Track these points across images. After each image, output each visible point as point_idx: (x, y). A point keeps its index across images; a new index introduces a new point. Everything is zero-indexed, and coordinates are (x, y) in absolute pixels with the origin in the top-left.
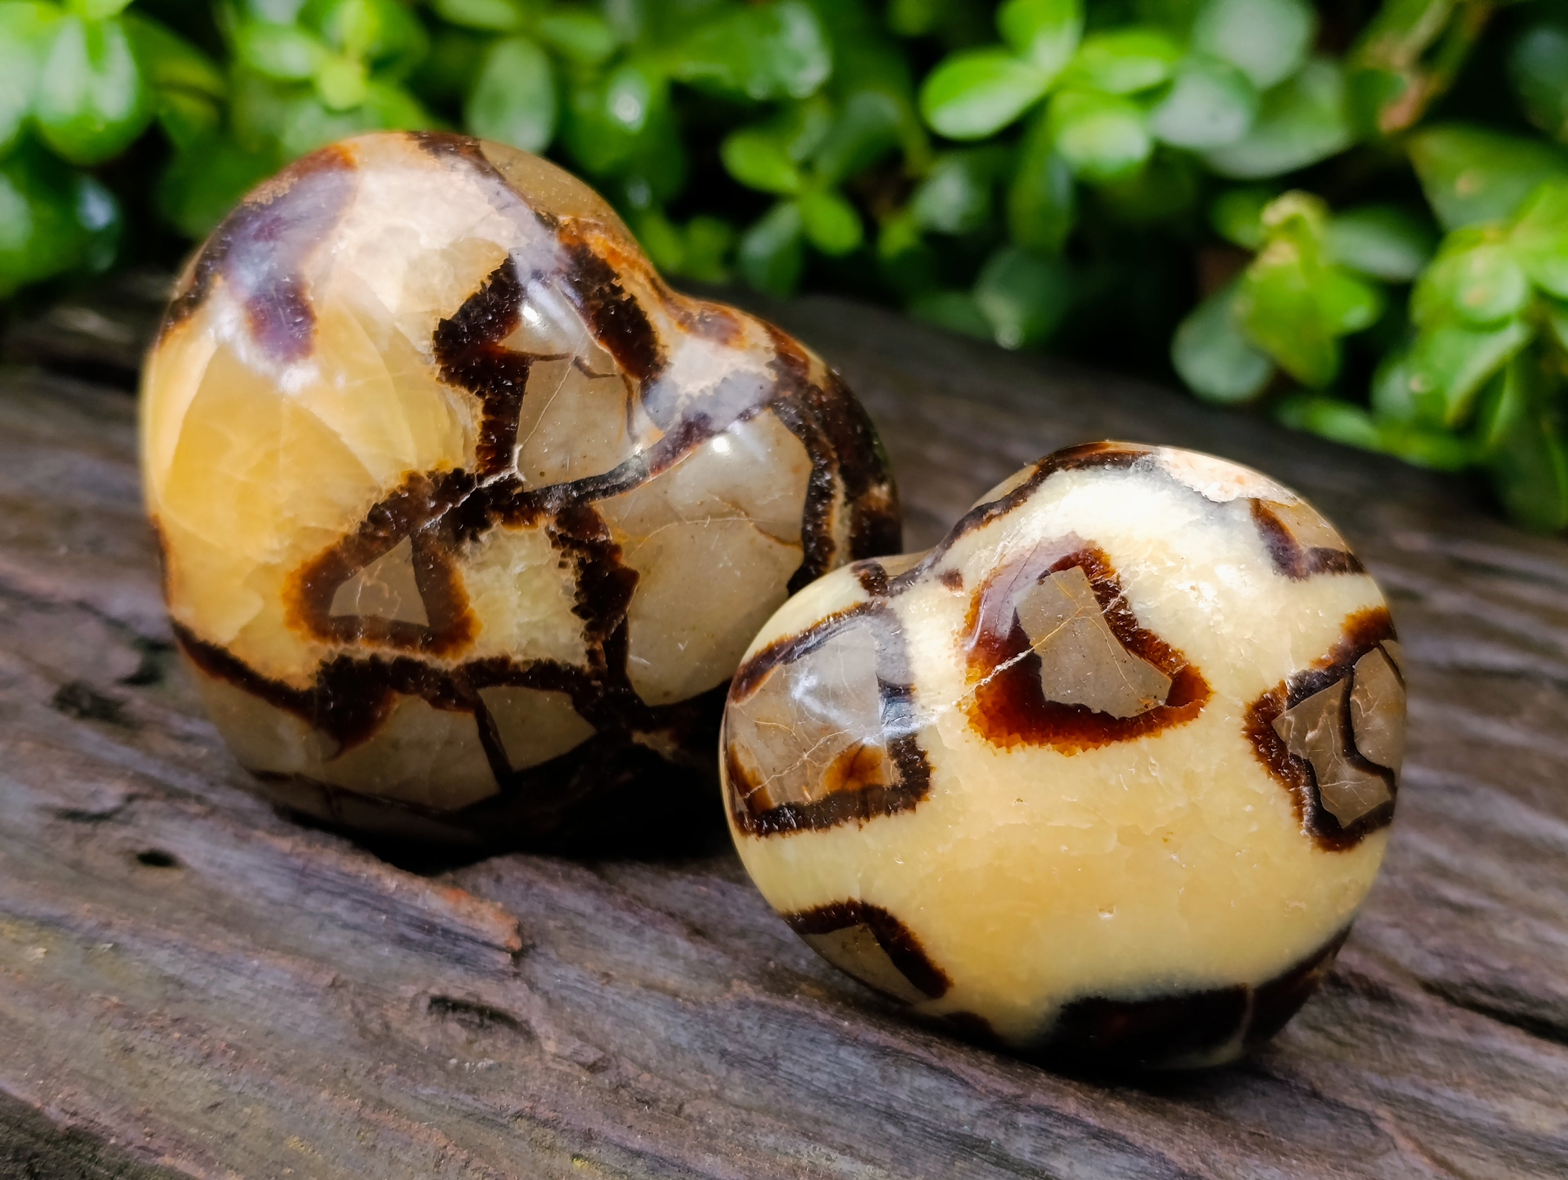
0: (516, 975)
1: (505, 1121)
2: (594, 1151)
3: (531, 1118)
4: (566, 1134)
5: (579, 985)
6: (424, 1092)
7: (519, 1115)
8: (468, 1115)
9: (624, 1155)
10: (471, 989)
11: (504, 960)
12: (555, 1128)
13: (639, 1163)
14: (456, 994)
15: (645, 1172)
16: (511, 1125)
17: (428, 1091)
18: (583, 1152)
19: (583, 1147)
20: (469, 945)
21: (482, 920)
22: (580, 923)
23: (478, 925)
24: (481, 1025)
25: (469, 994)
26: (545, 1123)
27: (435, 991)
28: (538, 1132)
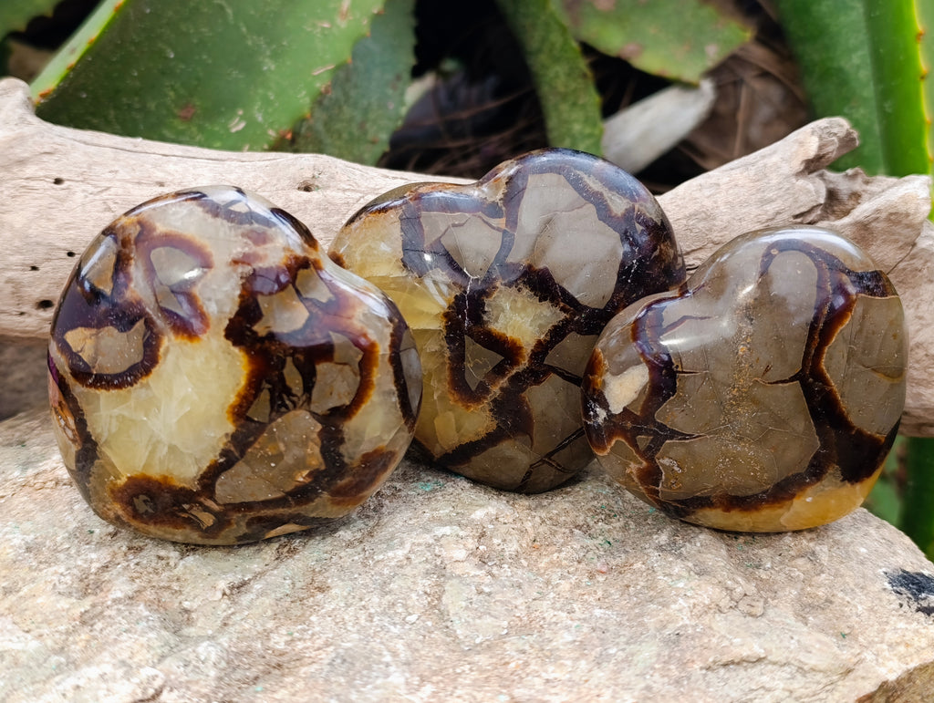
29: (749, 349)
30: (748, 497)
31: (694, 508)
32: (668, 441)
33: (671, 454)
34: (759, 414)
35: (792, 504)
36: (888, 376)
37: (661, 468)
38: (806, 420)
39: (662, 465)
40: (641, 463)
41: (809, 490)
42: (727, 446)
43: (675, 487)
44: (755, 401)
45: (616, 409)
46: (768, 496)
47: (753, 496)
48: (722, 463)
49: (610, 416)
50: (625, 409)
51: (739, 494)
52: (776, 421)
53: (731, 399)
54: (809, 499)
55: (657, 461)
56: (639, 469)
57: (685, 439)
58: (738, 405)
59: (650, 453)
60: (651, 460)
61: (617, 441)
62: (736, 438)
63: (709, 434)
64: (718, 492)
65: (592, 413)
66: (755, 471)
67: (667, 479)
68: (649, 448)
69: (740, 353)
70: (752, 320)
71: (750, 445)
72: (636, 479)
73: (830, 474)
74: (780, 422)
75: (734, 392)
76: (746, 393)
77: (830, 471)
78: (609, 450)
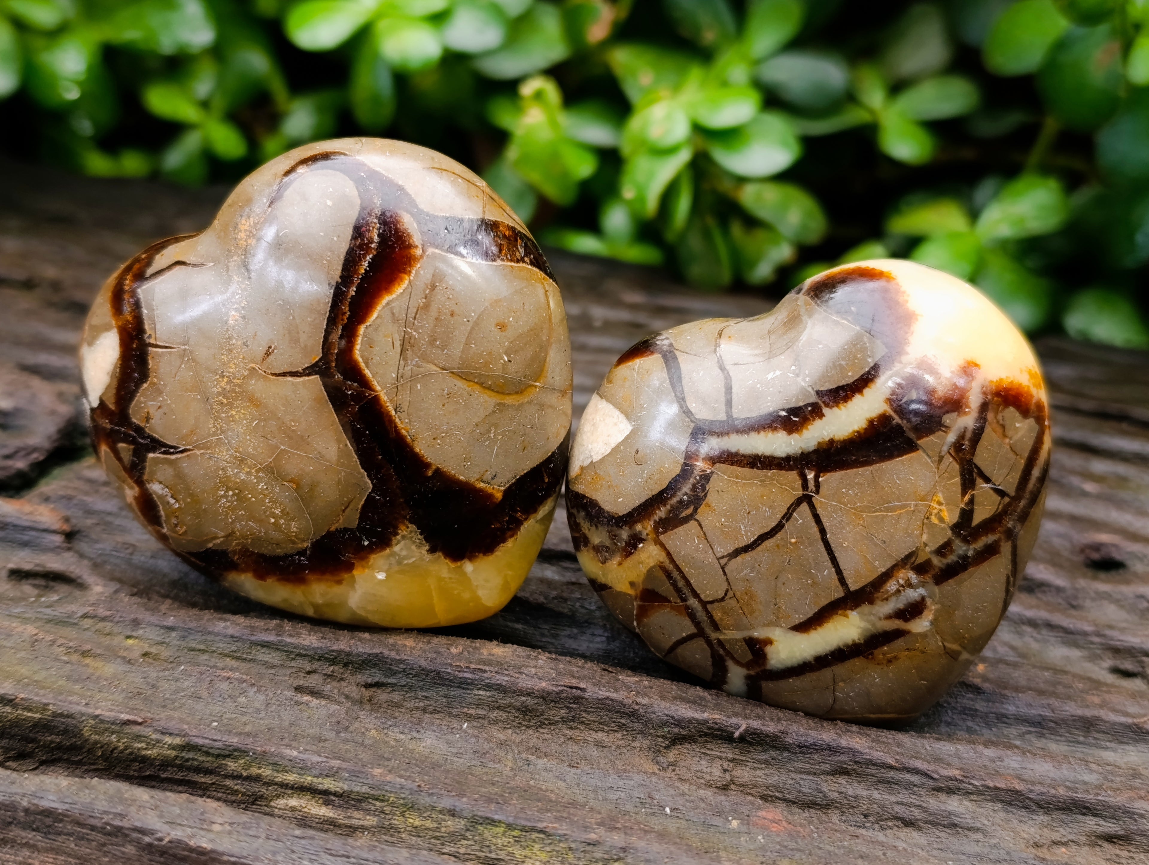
0: (69, 549)
1: (76, 621)
2: (141, 632)
3: (93, 617)
4: (120, 624)
5: (114, 553)
6: (16, 611)
7: (85, 616)
8: (49, 621)
9: (162, 631)
10: (37, 561)
11: (58, 539)
12: (112, 621)
13: (174, 634)
14: (27, 567)
15: (178, 640)
16: (81, 623)
17: (18, 610)
18: (134, 634)
19: (133, 631)
20: (33, 533)
21: (41, 514)
22: (109, 519)
23: (39, 518)
24: (46, 587)
25: (37, 565)
26: (104, 619)
27: (11, 566)
28: (101, 625)
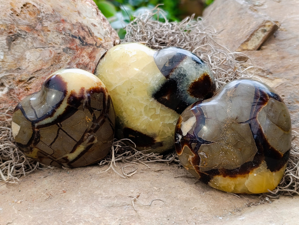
29: (231, 111)
30: (232, 170)
31: (212, 175)
32: (202, 145)
33: (203, 150)
34: (235, 134)
35: (249, 175)
36: (282, 129)
37: (200, 156)
38: (252, 139)
39: (200, 155)
40: (193, 155)
41: (255, 170)
42: (223, 146)
43: (205, 165)
44: (233, 129)
45: (185, 134)
46: (239, 170)
47: (233, 170)
48: (222, 153)
49: (183, 137)
50: (188, 133)
51: (228, 168)
52: (241, 138)
53: (224, 128)
54: (255, 175)
55: (198, 153)
56: (192, 158)
57: (208, 143)
58: (227, 131)
59: (196, 151)
60: (196, 153)
61: (185, 147)
62: (226, 143)
63: (217, 141)
64: (221, 167)
65: (177, 138)
66: (234, 158)
67: (202, 161)
68: (196, 148)
69: (227, 112)
70: (232, 101)
71: (231, 147)
72: (191, 163)
73: (262, 164)
74: (242, 138)
75: (225, 126)
76: (229, 126)
77: (262, 163)
78: (182, 151)
